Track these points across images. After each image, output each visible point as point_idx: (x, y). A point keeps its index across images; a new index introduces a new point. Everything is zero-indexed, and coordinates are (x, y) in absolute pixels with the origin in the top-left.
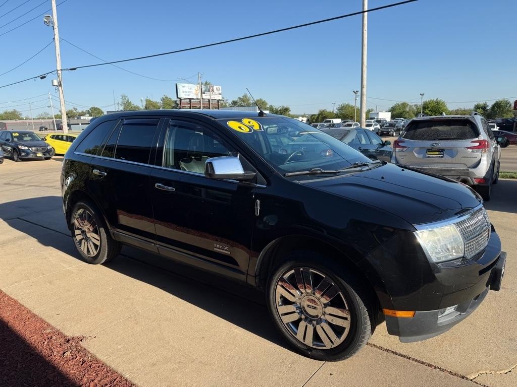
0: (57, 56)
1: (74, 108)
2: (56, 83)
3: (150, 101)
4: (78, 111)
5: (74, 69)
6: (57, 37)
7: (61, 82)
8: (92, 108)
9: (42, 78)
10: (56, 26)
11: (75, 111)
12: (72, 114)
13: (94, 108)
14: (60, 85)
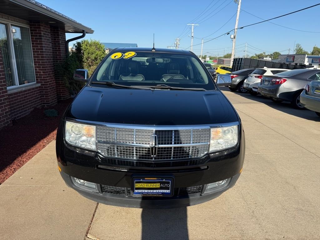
0: (237, 20)
1: (264, 52)
2: (232, 37)
3: (317, 48)
4: (265, 54)
5: (242, 28)
6: (239, 9)
7: (235, 36)
8: (275, 52)
9: (228, 34)
10: (240, 3)
11: (264, 54)
12: (262, 56)
13: (276, 52)
14: (235, 38)
